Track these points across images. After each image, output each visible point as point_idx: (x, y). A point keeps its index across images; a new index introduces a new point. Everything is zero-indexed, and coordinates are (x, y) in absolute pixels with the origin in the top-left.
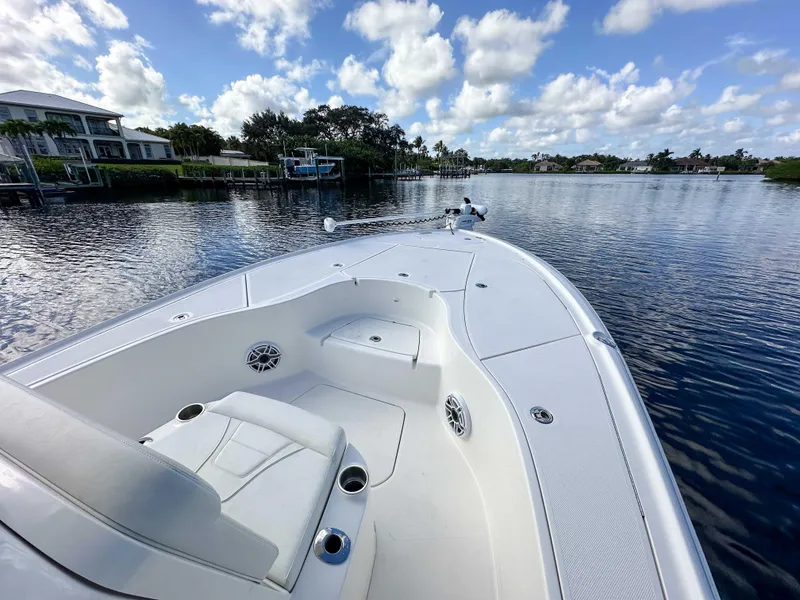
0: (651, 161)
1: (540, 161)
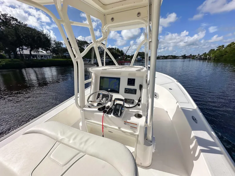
0: (182, 56)
1: (160, 57)
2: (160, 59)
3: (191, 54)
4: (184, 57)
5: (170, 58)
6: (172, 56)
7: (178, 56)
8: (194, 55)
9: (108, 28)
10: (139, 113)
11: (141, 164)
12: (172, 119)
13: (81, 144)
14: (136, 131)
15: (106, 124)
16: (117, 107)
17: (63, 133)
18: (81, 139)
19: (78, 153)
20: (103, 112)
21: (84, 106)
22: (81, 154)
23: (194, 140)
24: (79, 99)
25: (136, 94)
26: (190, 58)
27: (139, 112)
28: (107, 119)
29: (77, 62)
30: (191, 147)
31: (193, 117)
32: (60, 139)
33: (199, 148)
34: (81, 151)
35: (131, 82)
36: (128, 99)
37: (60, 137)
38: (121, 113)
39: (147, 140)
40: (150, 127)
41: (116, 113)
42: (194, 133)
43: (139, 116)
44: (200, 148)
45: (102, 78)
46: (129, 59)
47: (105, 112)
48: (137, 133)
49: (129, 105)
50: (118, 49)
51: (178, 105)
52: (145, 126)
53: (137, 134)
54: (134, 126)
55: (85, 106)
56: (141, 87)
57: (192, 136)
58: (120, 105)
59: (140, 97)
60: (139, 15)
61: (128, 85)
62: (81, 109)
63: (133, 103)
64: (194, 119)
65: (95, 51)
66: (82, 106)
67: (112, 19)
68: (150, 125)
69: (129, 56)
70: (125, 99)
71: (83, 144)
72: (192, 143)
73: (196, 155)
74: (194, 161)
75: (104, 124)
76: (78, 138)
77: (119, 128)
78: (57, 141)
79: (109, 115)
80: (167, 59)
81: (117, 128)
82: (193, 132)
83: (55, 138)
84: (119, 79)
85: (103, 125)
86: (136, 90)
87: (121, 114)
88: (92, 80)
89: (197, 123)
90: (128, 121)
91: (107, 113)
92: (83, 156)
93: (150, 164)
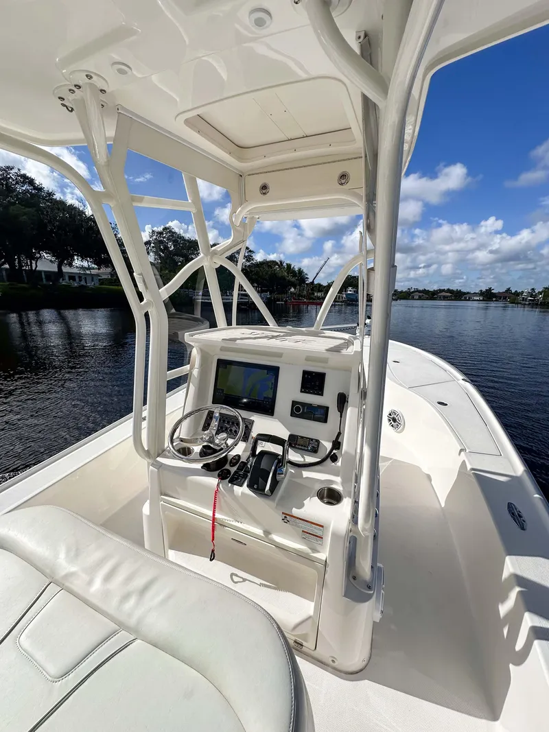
0: (482, 293)
1: (413, 292)
2: (413, 299)
3: (509, 289)
4: (488, 296)
5: (445, 298)
6: (449, 291)
7: (468, 293)
8: (519, 291)
9: (250, 212)
10: (334, 486)
11: (333, 661)
12: (443, 505)
13: (126, 597)
14: (318, 548)
15: (226, 514)
16: (264, 464)
17: (76, 553)
18: (129, 579)
19: (114, 633)
20: (219, 475)
21: (162, 452)
22: (123, 636)
23: (511, 589)
24: (145, 424)
25: (325, 421)
26: (505, 298)
27: (332, 482)
28: (228, 498)
29: (147, 315)
30: (504, 609)
31: (511, 507)
32: (63, 573)
33: (529, 620)
34: (122, 626)
35: (313, 382)
36: (302, 437)
37: (64, 565)
38: (275, 484)
39: (354, 578)
40: (367, 537)
41: (258, 485)
42: (513, 564)
43: (332, 497)
44: (532, 620)
45: (222, 364)
46: (319, 294)
47: (222, 477)
48: (322, 556)
49: (303, 457)
50: (289, 266)
51: (464, 462)
52: (351, 534)
53: (324, 559)
54: (312, 532)
55: (164, 451)
56: (342, 400)
57: (505, 574)
58: (273, 455)
59: (339, 434)
60: (343, 181)
61: (301, 392)
62: (150, 461)
63: (315, 451)
64: (516, 516)
65: (206, 281)
66: (154, 453)
67: (264, 188)
68: (367, 533)
69: (320, 285)
70: (291, 436)
71: (132, 601)
72: (504, 598)
73: (519, 645)
74: (511, 666)
75: (217, 516)
76: (120, 577)
77: (267, 533)
78: (52, 580)
79: (236, 488)
80: (435, 299)
81: (259, 532)
82: (508, 559)
83: (48, 571)
84: (274, 371)
85: (214, 519)
86: (328, 408)
87: (272, 489)
88: (192, 368)
89: (523, 529)
90: (295, 511)
91: (230, 482)
92: (126, 646)
93: (365, 663)
